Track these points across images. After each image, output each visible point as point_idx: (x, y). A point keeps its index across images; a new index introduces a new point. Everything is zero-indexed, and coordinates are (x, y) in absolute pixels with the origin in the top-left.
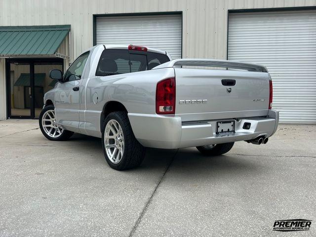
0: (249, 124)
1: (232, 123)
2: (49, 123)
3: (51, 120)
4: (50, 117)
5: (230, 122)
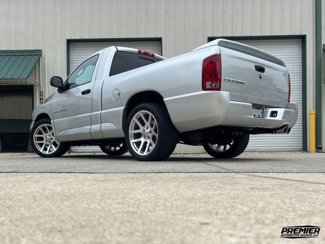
0: (276, 112)
1: (262, 110)
2: (42, 139)
3: (44, 136)
4: (43, 132)
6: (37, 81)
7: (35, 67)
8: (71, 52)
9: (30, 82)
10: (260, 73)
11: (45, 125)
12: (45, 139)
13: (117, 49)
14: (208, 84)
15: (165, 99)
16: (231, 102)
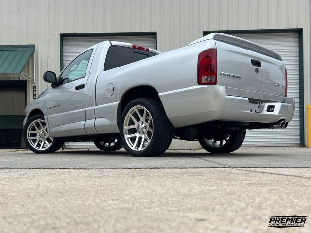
0: (273, 107)
1: (258, 105)
2: (35, 135)
3: (37, 132)
4: (36, 128)
5: (257, 103)
6: (30, 76)
7: (28, 62)
8: (64, 47)
9: (23, 77)
10: (257, 67)
11: (39, 121)
12: (38, 135)
13: (111, 44)
14: (204, 79)
15: (159, 94)
16: (227, 96)
